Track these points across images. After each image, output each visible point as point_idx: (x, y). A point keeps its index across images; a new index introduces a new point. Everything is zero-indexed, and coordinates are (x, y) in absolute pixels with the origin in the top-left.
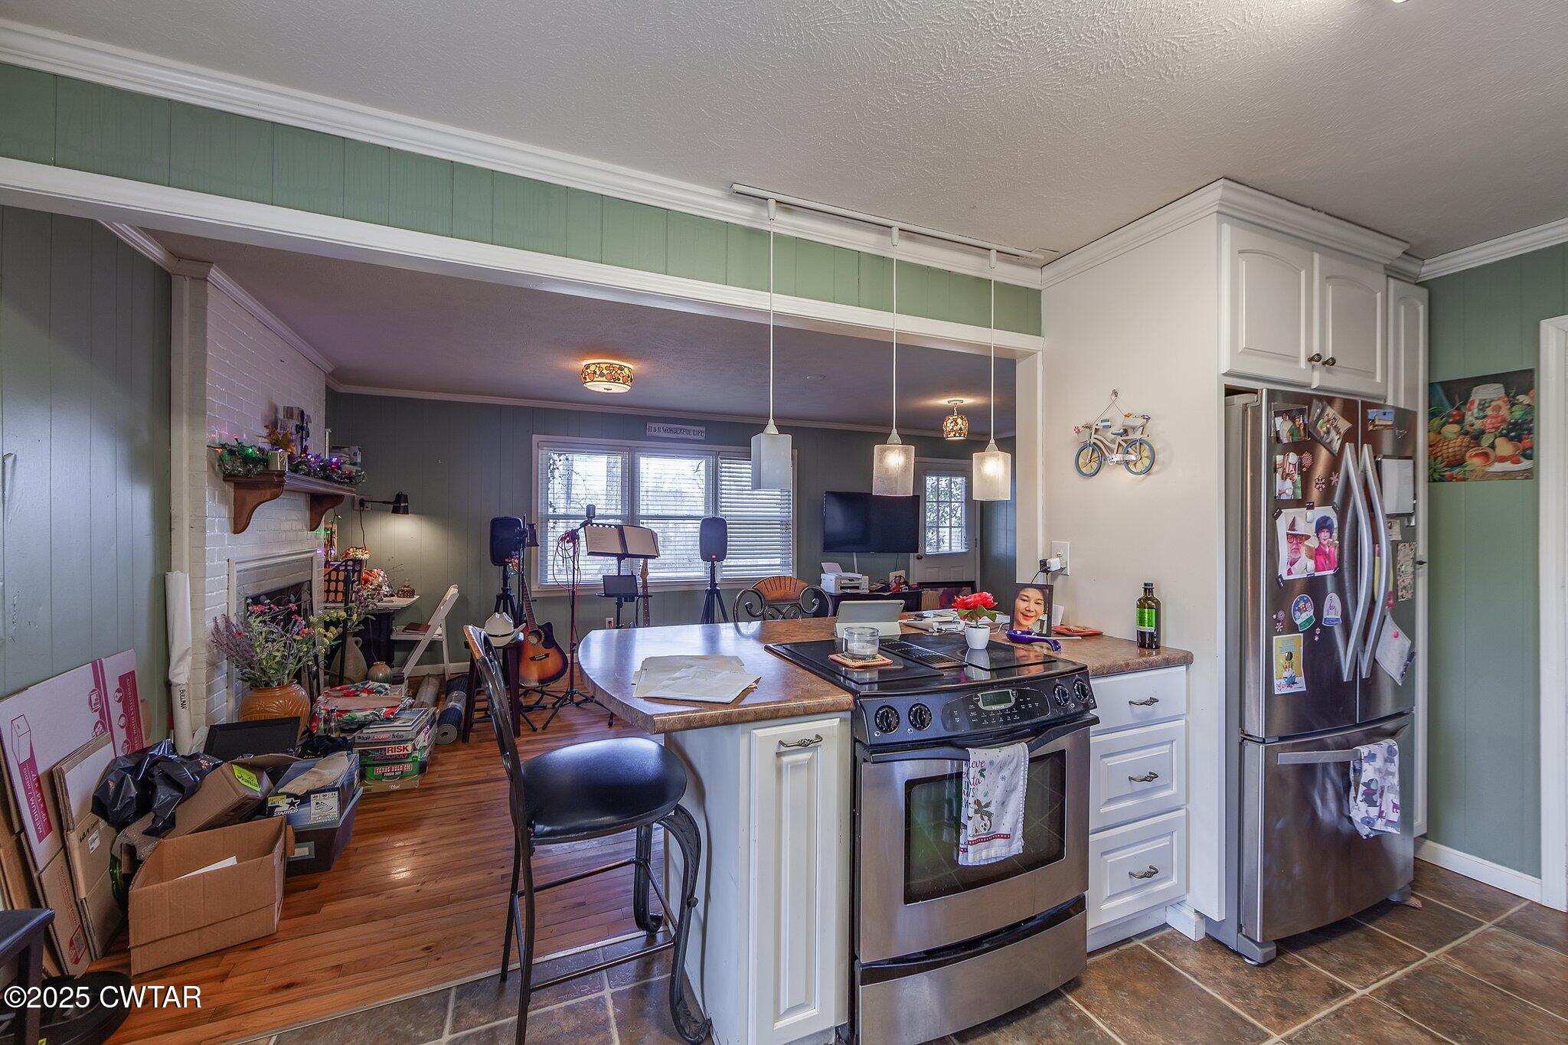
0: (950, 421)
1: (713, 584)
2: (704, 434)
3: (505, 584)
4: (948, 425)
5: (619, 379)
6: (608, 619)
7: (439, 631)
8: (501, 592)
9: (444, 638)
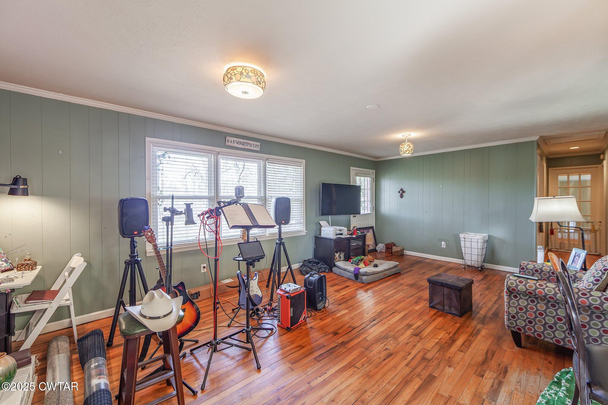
0: (406, 145)
1: (280, 239)
2: (259, 147)
3: (133, 251)
4: (406, 147)
5: (260, 83)
6: (202, 266)
7: (67, 297)
8: (129, 258)
9: (71, 302)
